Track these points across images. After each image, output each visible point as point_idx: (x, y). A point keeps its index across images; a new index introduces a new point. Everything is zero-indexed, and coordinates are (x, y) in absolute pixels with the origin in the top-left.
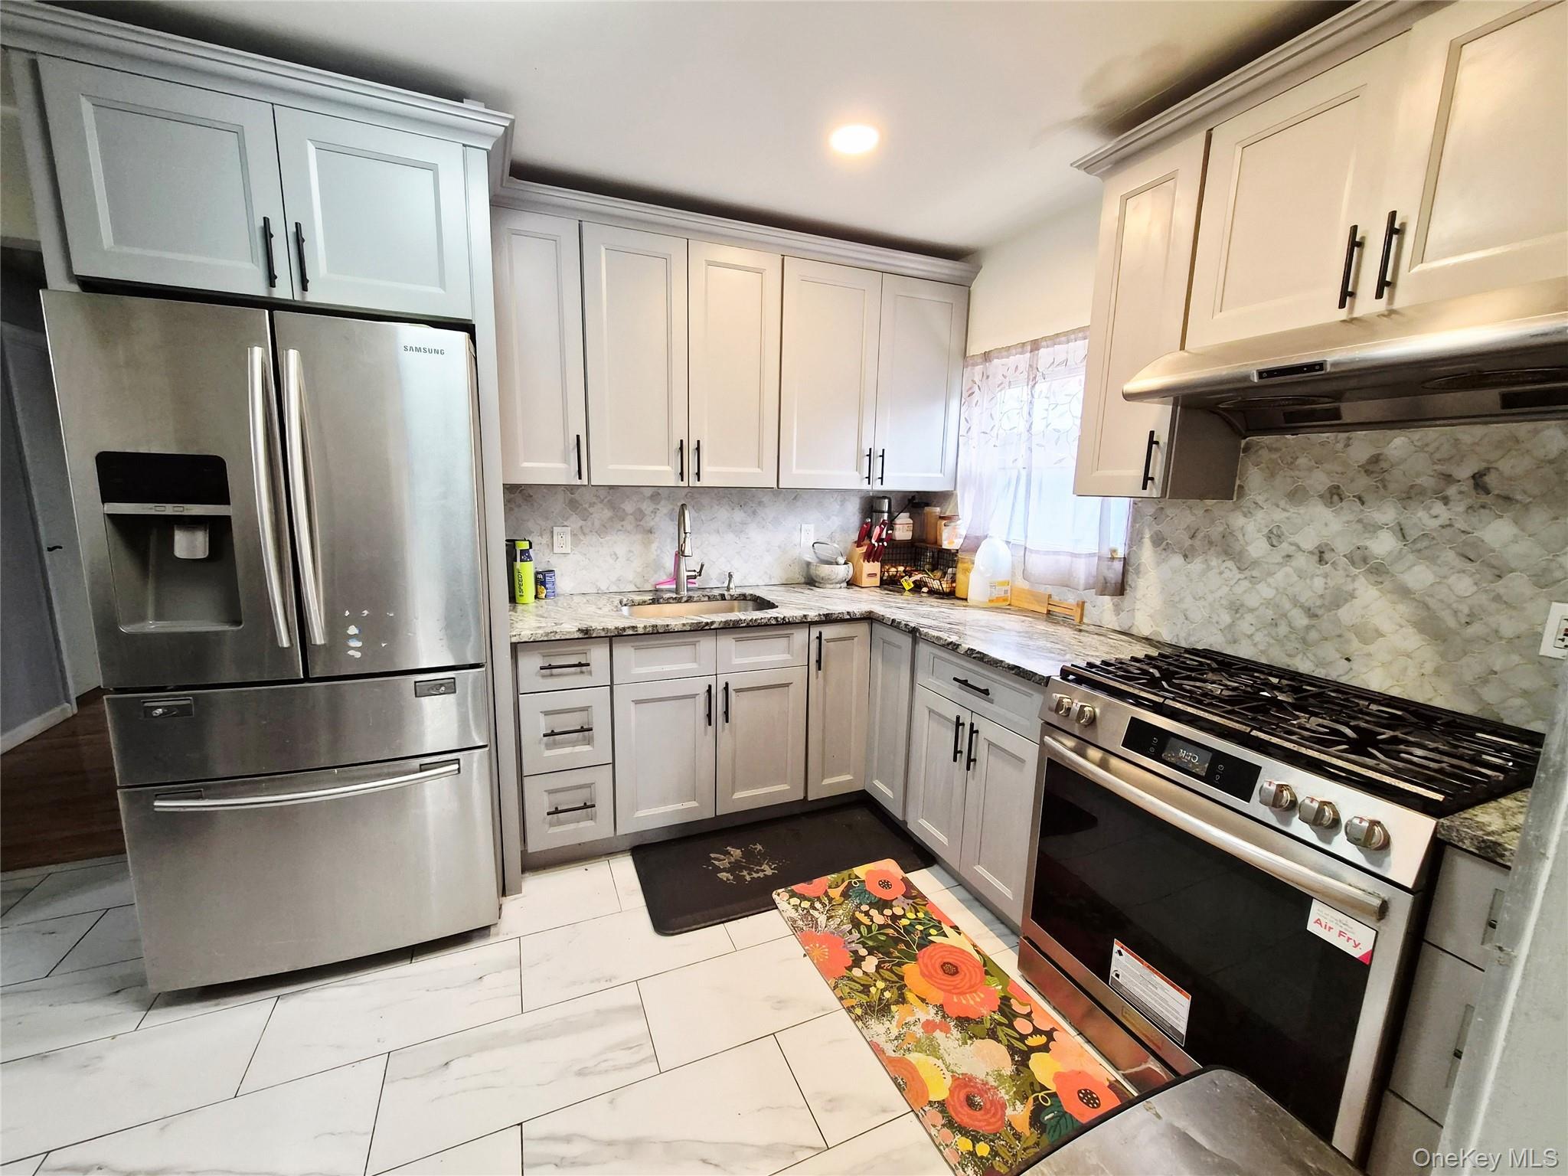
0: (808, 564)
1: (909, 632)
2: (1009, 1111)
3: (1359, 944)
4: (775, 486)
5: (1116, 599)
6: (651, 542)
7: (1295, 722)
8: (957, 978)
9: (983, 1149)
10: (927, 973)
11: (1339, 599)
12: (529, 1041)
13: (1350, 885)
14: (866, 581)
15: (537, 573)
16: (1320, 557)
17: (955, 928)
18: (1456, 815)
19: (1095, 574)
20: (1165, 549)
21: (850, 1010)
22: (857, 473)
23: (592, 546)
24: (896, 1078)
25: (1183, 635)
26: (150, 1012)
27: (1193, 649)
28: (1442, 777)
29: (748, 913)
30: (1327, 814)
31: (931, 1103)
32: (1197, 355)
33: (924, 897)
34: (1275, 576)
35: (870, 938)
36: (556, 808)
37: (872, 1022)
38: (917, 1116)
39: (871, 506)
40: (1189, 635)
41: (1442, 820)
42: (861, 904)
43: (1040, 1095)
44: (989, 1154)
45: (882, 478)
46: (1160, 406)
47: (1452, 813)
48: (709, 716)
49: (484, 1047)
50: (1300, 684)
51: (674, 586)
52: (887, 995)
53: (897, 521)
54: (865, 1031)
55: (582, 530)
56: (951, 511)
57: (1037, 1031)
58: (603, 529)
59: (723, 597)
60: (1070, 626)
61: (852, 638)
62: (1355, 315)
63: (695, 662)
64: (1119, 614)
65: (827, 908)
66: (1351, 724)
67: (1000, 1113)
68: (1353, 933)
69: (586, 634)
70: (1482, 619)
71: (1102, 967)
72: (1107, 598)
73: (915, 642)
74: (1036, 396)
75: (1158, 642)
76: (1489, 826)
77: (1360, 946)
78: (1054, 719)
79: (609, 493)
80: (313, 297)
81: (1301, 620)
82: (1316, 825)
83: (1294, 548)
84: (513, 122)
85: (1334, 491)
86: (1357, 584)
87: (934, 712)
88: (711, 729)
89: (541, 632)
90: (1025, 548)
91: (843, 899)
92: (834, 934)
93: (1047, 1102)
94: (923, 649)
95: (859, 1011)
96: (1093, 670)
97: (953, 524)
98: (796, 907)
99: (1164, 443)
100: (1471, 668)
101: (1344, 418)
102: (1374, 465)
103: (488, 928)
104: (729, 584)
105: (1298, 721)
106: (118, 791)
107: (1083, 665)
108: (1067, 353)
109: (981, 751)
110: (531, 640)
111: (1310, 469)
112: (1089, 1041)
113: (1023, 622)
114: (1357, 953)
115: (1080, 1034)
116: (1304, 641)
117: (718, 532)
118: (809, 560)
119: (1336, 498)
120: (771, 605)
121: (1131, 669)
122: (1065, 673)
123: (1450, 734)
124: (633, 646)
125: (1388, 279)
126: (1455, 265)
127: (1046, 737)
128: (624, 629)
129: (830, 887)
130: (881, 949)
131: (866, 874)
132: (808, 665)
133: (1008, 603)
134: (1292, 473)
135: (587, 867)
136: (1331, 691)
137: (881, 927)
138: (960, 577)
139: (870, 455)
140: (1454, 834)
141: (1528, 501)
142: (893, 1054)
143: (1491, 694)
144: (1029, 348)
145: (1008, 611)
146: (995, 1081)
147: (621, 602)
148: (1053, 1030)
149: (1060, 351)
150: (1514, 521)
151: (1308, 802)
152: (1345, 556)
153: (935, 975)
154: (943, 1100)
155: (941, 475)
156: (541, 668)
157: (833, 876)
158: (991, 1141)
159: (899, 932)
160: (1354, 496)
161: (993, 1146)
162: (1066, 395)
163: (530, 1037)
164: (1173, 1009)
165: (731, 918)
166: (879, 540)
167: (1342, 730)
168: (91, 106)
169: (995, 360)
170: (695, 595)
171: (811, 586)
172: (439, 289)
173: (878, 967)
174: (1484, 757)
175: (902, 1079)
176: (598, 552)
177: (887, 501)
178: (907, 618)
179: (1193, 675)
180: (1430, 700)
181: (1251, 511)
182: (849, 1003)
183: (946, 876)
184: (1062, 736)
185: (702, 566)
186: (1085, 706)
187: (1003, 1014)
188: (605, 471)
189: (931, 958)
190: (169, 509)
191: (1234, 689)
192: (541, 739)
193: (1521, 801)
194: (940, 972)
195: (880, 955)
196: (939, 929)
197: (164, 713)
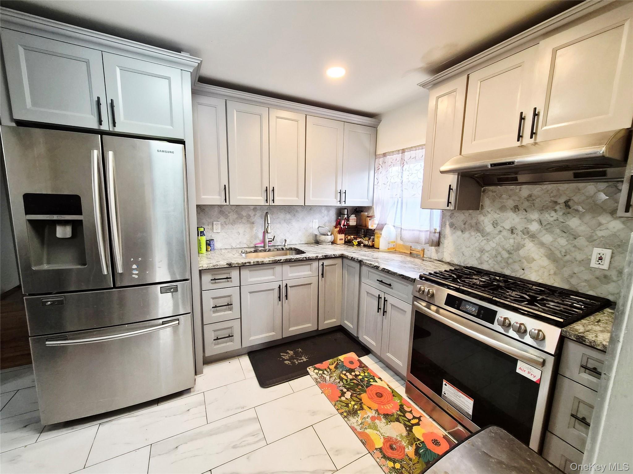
0: (316, 235)
1: (358, 262)
2: (406, 450)
3: (535, 376)
4: (304, 205)
5: (436, 248)
6: (253, 227)
7: (508, 294)
8: (383, 398)
9: (398, 466)
10: (371, 397)
11: (519, 247)
12: (211, 435)
13: (531, 354)
14: (339, 242)
15: (207, 241)
16: (512, 231)
17: (380, 378)
18: (568, 326)
19: (429, 238)
20: (454, 229)
21: (341, 414)
22: (335, 199)
23: (229, 229)
24: (362, 440)
25: (462, 261)
26: (42, 434)
27: (466, 266)
28: (562, 313)
29: (298, 377)
30: (522, 328)
31: (376, 449)
32: (466, 157)
33: (367, 367)
34: (495, 239)
35: (347, 385)
36: (217, 338)
37: (351, 418)
38: (371, 454)
39: (340, 212)
40: (464, 261)
41: (563, 329)
42: (343, 371)
43: (418, 442)
44: (400, 467)
45: (345, 201)
46: (453, 175)
47: (566, 326)
48: (280, 297)
49: (192, 439)
50: (507, 279)
51: (263, 245)
52: (356, 407)
53: (350, 218)
54: (348, 422)
55: (225, 222)
56: (371, 214)
57: (414, 418)
58: (234, 223)
59: (283, 249)
60: (419, 258)
61: (335, 265)
62: (523, 144)
63: (274, 275)
64: (438, 253)
65: (329, 373)
66: (528, 294)
67: (403, 451)
68: (533, 372)
69: (230, 265)
70: (569, 254)
71: (439, 391)
72: (433, 247)
73: (361, 265)
74: (404, 170)
75: (453, 264)
76: (579, 330)
77: (536, 377)
78: (417, 295)
79: (236, 208)
80: (118, 129)
81: (506, 255)
82: (519, 332)
83: (502, 228)
84: (202, 61)
85: (516, 207)
86: (525, 242)
87: (369, 293)
88: (280, 302)
89: (211, 265)
90: (401, 228)
91: (335, 369)
92: (333, 383)
93: (420, 445)
94: (364, 268)
95: (345, 414)
96: (432, 276)
97: (372, 219)
98: (317, 374)
99: (455, 189)
100: (567, 272)
101: (519, 181)
102: (529, 198)
103: (190, 389)
104: (285, 244)
105: (509, 293)
106: (30, 338)
107: (428, 274)
108: (416, 154)
109: (389, 308)
110: (207, 268)
111: (507, 199)
112: (434, 420)
113: (401, 257)
114: (535, 380)
115: (431, 417)
116: (507, 263)
117: (280, 223)
118: (317, 234)
119: (517, 210)
120: (303, 252)
121: (445, 275)
122: (421, 277)
123: (561, 296)
124: (248, 270)
125: (534, 131)
126: (558, 127)
127: (415, 302)
128: (245, 263)
129: (330, 365)
130: (352, 389)
131: (344, 359)
132: (318, 276)
133: (395, 250)
134: (501, 200)
135: (230, 361)
136: (518, 281)
137: (351, 380)
138: (376, 240)
139: (340, 193)
140: (568, 334)
141: (584, 211)
142: (360, 431)
143: (574, 281)
144: (401, 152)
145: (395, 253)
146: (400, 439)
147: (242, 252)
148: (421, 416)
149: (413, 153)
150: (579, 218)
151: (515, 324)
152: (521, 231)
153: (374, 398)
154: (381, 447)
155: (368, 200)
156: (211, 280)
157: (331, 360)
158: (400, 462)
159: (358, 382)
160: (523, 209)
161: (402, 464)
162: (416, 170)
163: (211, 434)
164: (467, 405)
165: (291, 379)
166: (344, 225)
167: (525, 296)
168: (23, 49)
169: (388, 156)
170: (272, 248)
171: (317, 244)
172: (171, 127)
173: (351, 396)
174: (574, 305)
175: (364, 440)
176: (232, 232)
177: (346, 210)
178: (357, 257)
179: (468, 276)
180: (553, 284)
181: (486, 214)
182: (341, 411)
183: (375, 358)
184: (421, 301)
185: (274, 237)
186: (430, 290)
187: (401, 412)
188: (236, 199)
189: (371, 391)
190: (55, 217)
191: (484, 282)
192: (211, 309)
193: (589, 321)
194: (376, 396)
195: (351, 391)
196: (374, 379)
197: (51, 304)
